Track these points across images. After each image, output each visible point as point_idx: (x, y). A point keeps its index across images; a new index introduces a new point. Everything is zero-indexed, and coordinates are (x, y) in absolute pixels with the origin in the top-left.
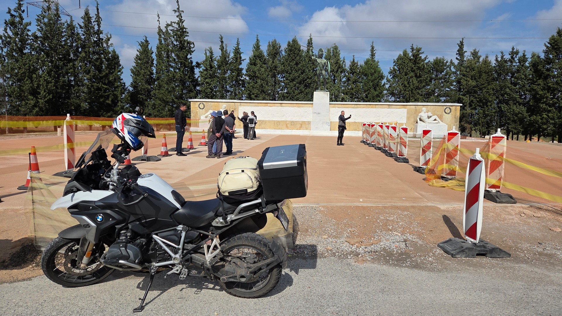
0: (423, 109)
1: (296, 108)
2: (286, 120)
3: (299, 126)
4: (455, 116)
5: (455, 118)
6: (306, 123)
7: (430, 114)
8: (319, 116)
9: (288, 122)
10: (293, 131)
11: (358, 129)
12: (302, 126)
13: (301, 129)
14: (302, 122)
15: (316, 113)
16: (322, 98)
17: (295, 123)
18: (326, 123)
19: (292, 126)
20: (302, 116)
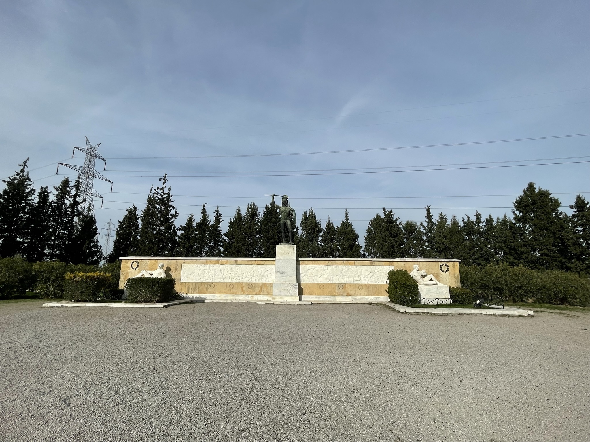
0: (415, 266)
1: (255, 266)
2: (242, 282)
3: (258, 289)
4: (455, 274)
5: (455, 277)
6: (268, 285)
7: (423, 273)
8: (284, 277)
9: (244, 285)
10: (250, 296)
11: (335, 292)
12: (263, 289)
13: (261, 293)
14: (262, 284)
15: (279, 272)
16: (286, 253)
17: (254, 286)
18: (293, 286)
19: (250, 290)
20: (262, 276)
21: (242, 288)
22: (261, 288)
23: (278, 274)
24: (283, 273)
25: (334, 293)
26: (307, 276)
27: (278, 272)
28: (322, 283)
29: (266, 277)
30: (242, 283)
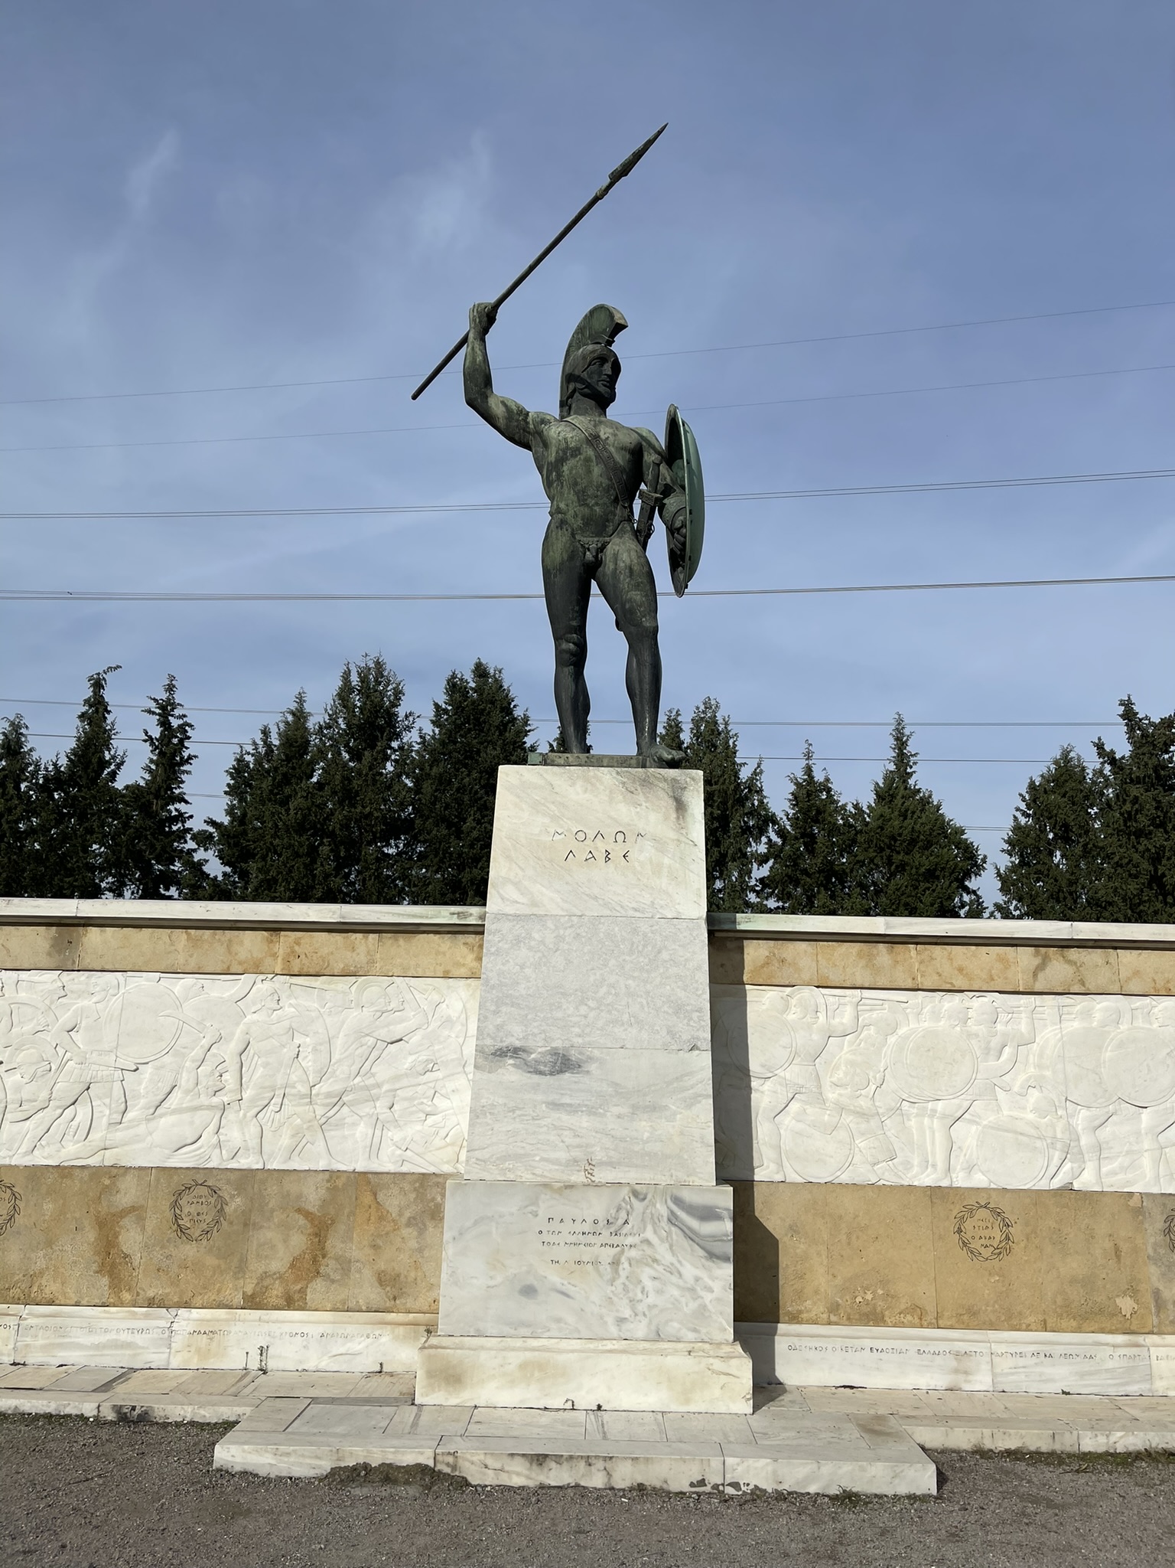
3: (278, 1248)
6: (394, 1204)
8: (572, 1109)
9: (128, 1194)
10: (188, 1319)
11: (1133, 1291)
12: (335, 1244)
13: (316, 1290)
14: (333, 1190)
15: (515, 1052)
16: (601, 846)
17: (235, 1204)
18: (673, 1219)
19: (189, 1250)
20: (338, 1100)
21: (107, 1228)
22: (320, 1228)
23: (510, 1073)
24: (563, 1063)
25: (1126, 1304)
26: (820, 1099)
27: (501, 1053)
28: (979, 1180)
29: (381, 1106)
30: (116, 1172)
